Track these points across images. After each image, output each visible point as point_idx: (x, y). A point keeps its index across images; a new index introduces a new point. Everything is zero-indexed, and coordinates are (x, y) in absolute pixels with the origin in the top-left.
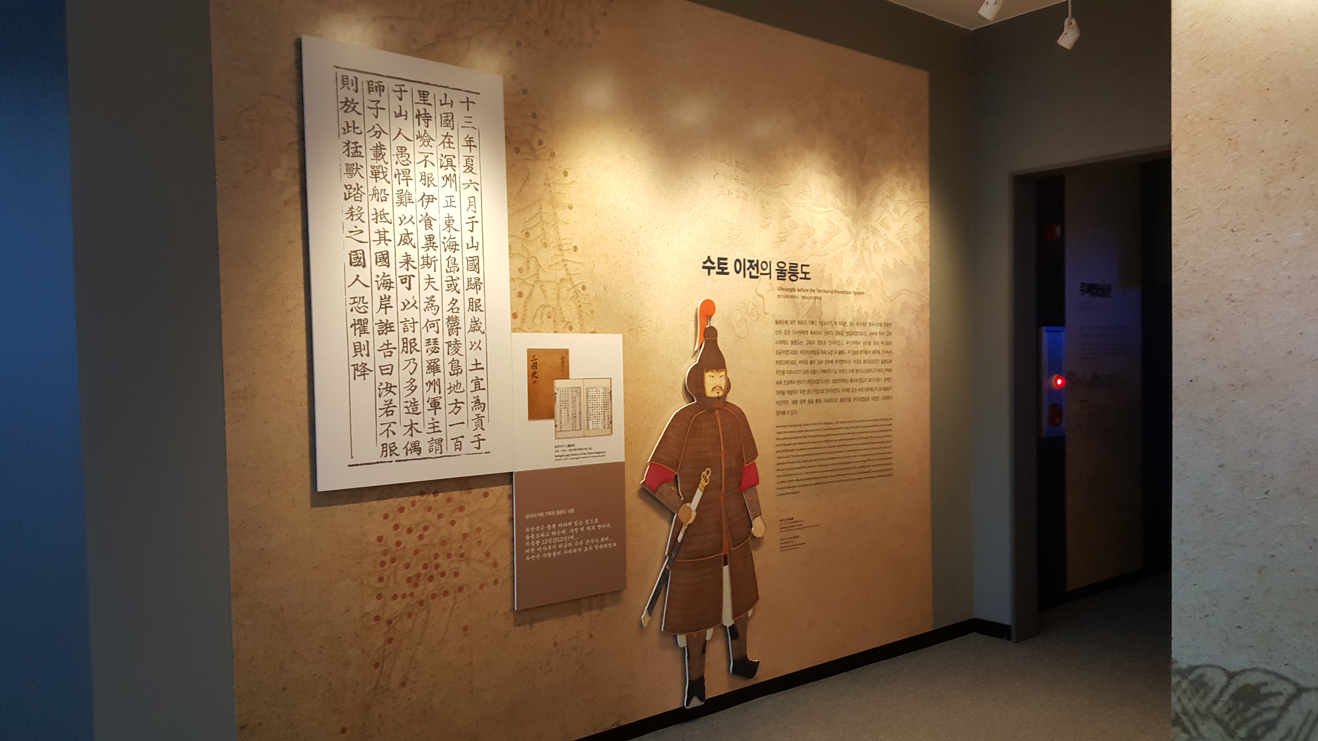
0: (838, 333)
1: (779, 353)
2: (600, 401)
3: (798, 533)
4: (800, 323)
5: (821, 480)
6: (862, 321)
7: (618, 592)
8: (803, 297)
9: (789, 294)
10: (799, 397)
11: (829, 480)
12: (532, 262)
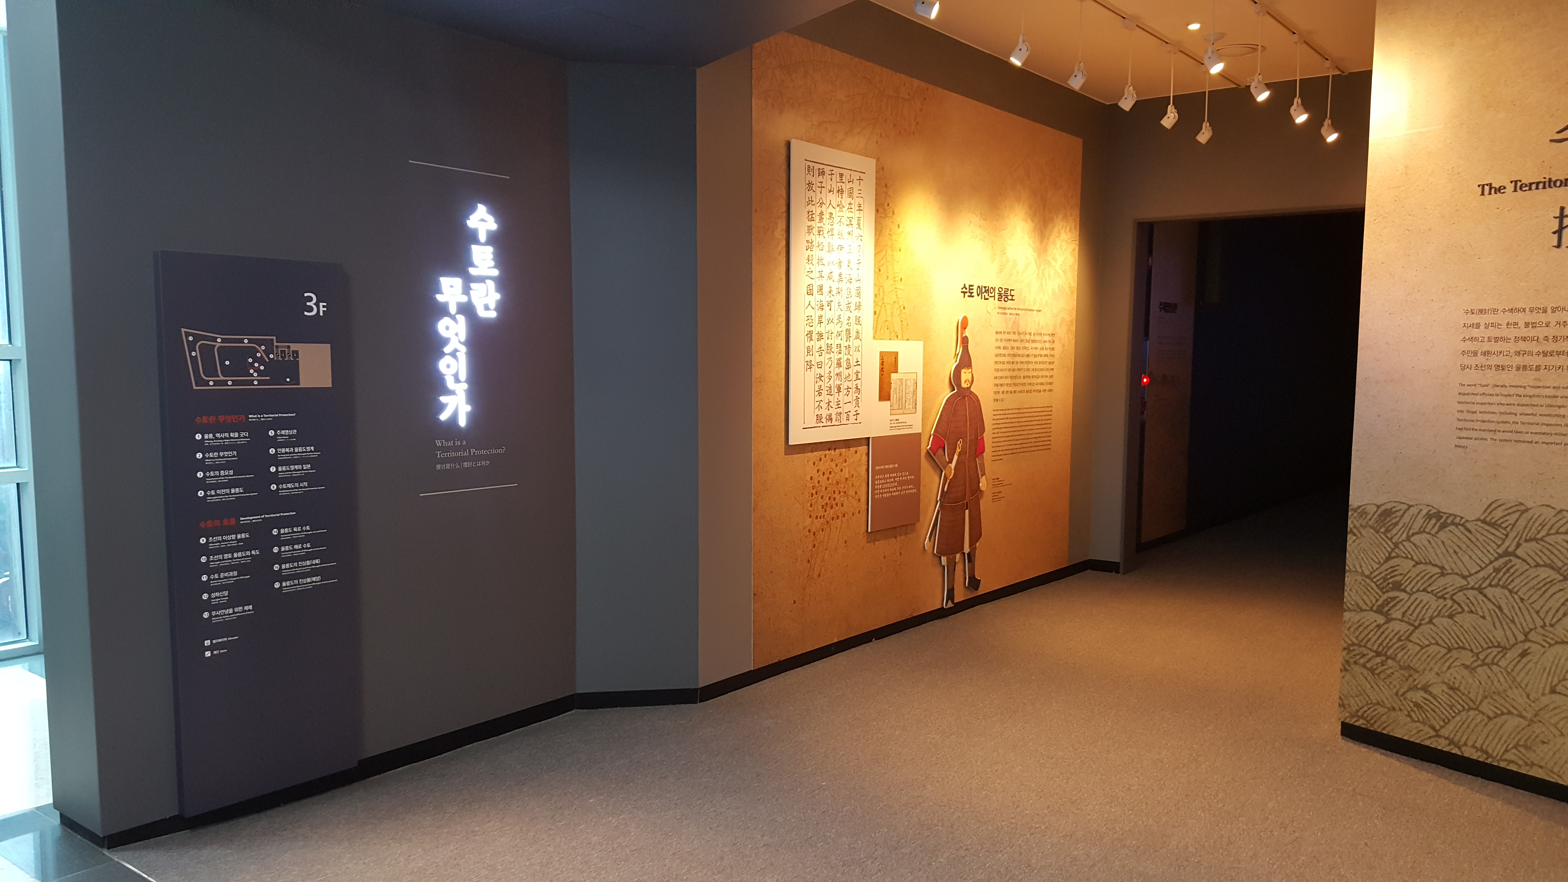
0: (1028, 341)
1: (997, 356)
2: (912, 388)
3: (1001, 489)
4: (1008, 333)
5: (1015, 451)
6: (1039, 332)
7: (914, 524)
8: (1010, 314)
9: (1003, 311)
10: (1005, 388)
11: (1018, 451)
12: (881, 289)
